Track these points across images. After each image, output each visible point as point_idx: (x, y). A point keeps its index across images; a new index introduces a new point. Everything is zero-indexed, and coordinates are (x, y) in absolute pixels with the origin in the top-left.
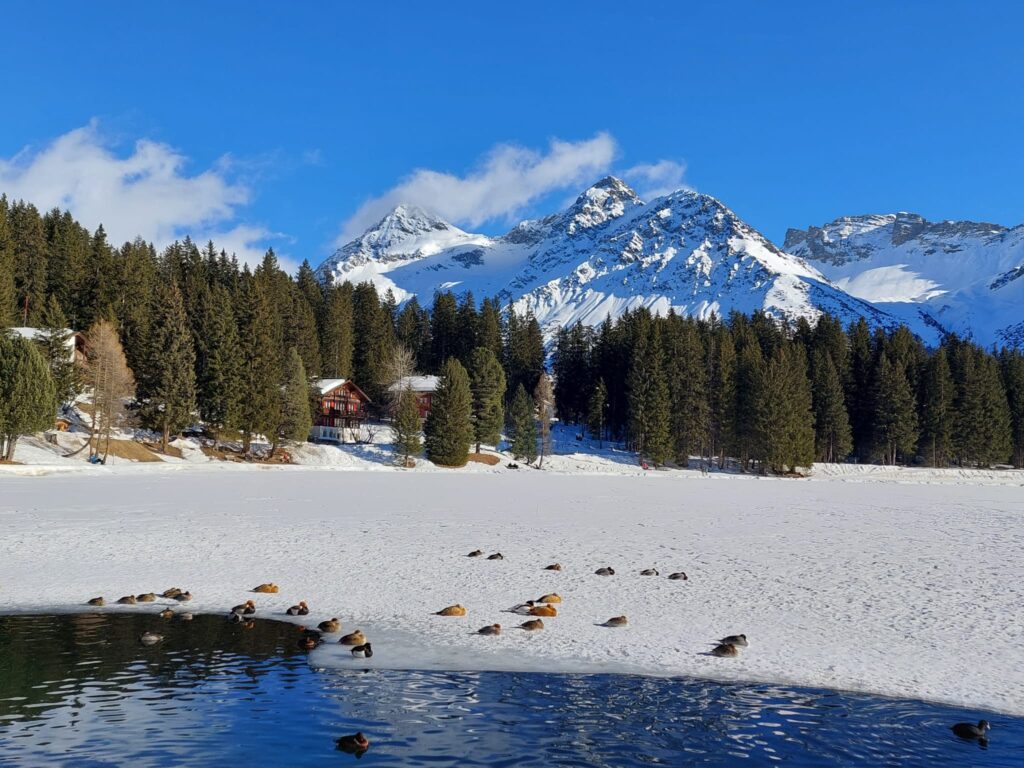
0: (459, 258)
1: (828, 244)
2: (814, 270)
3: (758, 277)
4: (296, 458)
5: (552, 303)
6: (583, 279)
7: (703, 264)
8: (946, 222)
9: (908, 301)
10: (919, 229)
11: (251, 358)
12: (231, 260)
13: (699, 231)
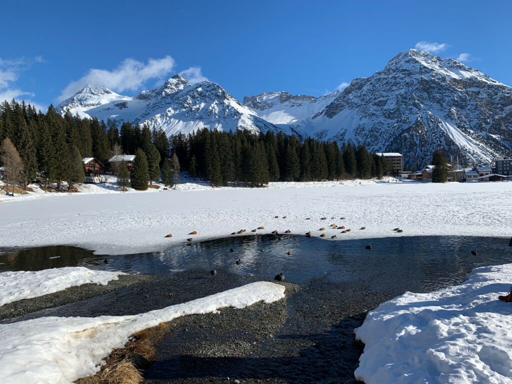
0: (117, 105)
1: (258, 102)
2: (255, 112)
3: (235, 115)
4: (79, 190)
5: (158, 124)
6: (169, 114)
7: (215, 109)
8: (297, 95)
9: (286, 123)
10: (289, 98)
11: (58, 150)
12: (32, 109)
13: (213, 97)
